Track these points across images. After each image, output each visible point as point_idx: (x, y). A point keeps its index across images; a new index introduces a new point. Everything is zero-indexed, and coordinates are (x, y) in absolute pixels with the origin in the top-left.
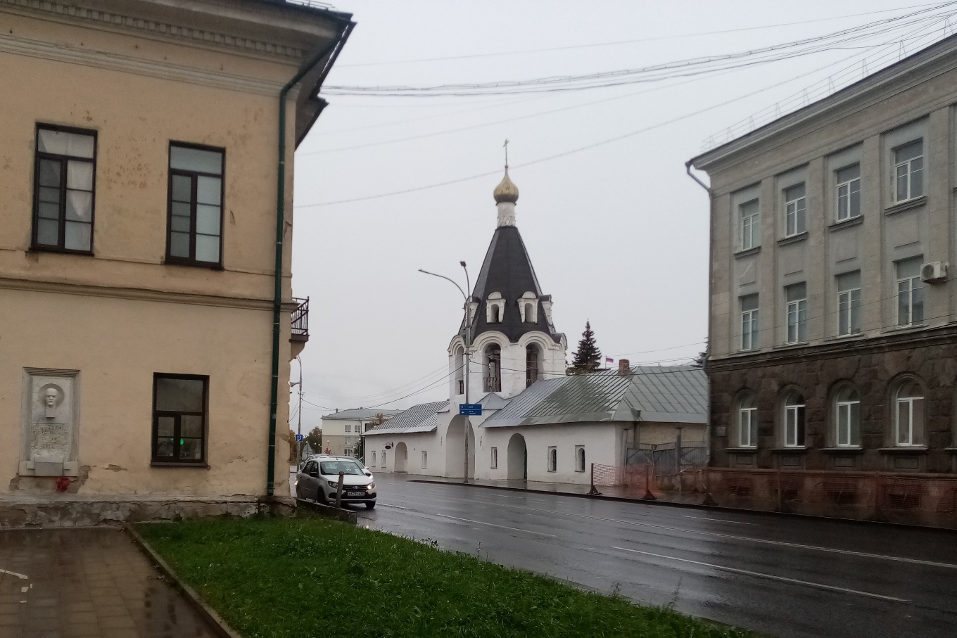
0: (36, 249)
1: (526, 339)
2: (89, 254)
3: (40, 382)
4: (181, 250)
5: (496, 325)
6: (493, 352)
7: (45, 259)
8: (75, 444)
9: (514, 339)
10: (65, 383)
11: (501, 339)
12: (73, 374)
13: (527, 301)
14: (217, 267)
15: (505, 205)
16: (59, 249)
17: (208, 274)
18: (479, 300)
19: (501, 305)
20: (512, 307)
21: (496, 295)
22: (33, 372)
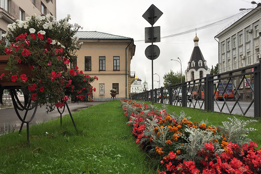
0: (100, 70)
1: (199, 70)
2: (105, 70)
3: (101, 85)
4: (115, 69)
5: (193, 68)
6: (193, 73)
7: (100, 71)
8: (104, 92)
9: (197, 70)
10: (103, 85)
11: (194, 70)
12: (104, 84)
13: (200, 62)
14: (119, 70)
15: (196, 42)
16: (102, 70)
17: (118, 71)
18: (190, 63)
19: (194, 63)
20: (197, 64)
21: (194, 61)
22: (100, 84)
